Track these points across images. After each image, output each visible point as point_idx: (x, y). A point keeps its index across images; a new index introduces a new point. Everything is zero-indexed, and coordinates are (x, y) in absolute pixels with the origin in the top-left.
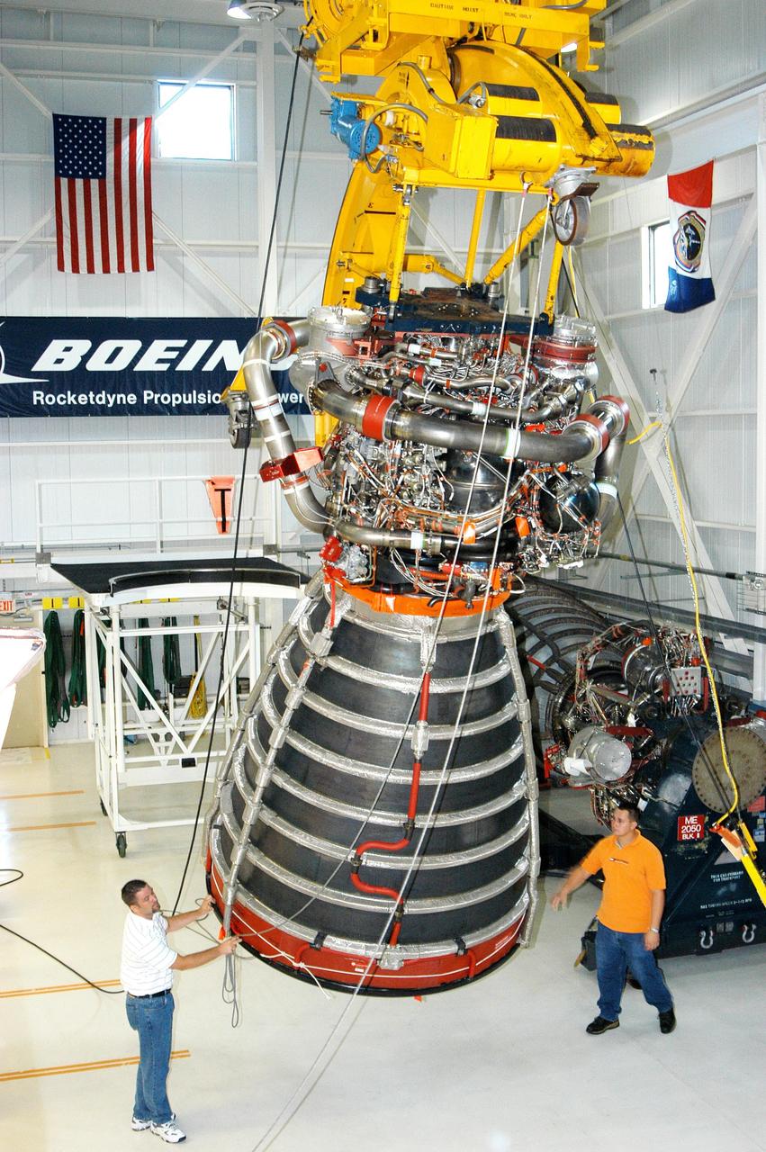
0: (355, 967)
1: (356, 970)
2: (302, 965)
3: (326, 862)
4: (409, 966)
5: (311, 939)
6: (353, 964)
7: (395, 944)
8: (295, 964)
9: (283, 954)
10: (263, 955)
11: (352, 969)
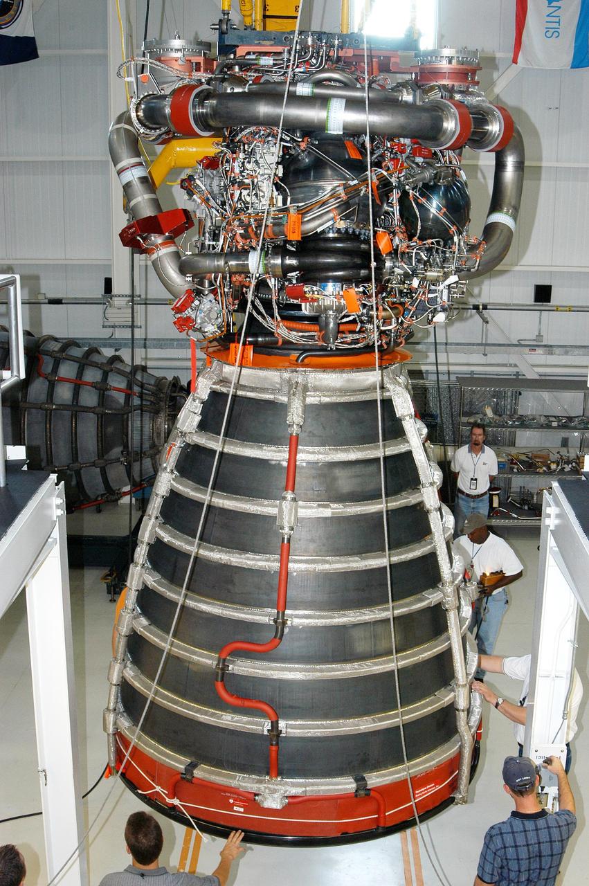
0: (233, 805)
1: (235, 808)
2: (176, 802)
3: (195, 672)
4: (295, 805)
5: (182, 767)
6: (231, 801)
7: (276, 777)
8: (168, 800)
9: (158, 789)
10: (140, 792)
11: (230, 807)
